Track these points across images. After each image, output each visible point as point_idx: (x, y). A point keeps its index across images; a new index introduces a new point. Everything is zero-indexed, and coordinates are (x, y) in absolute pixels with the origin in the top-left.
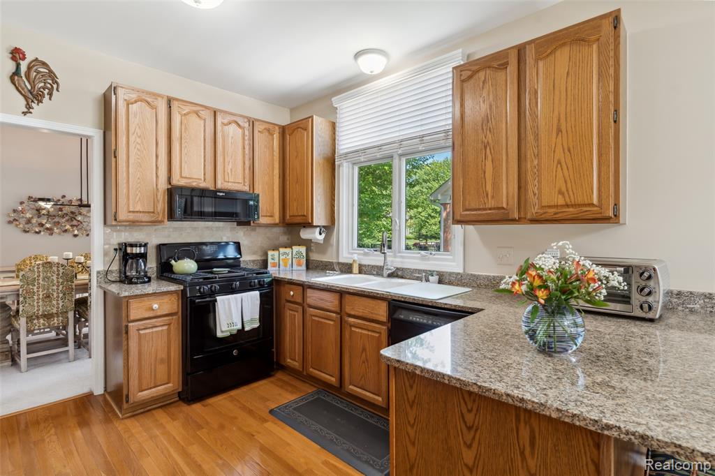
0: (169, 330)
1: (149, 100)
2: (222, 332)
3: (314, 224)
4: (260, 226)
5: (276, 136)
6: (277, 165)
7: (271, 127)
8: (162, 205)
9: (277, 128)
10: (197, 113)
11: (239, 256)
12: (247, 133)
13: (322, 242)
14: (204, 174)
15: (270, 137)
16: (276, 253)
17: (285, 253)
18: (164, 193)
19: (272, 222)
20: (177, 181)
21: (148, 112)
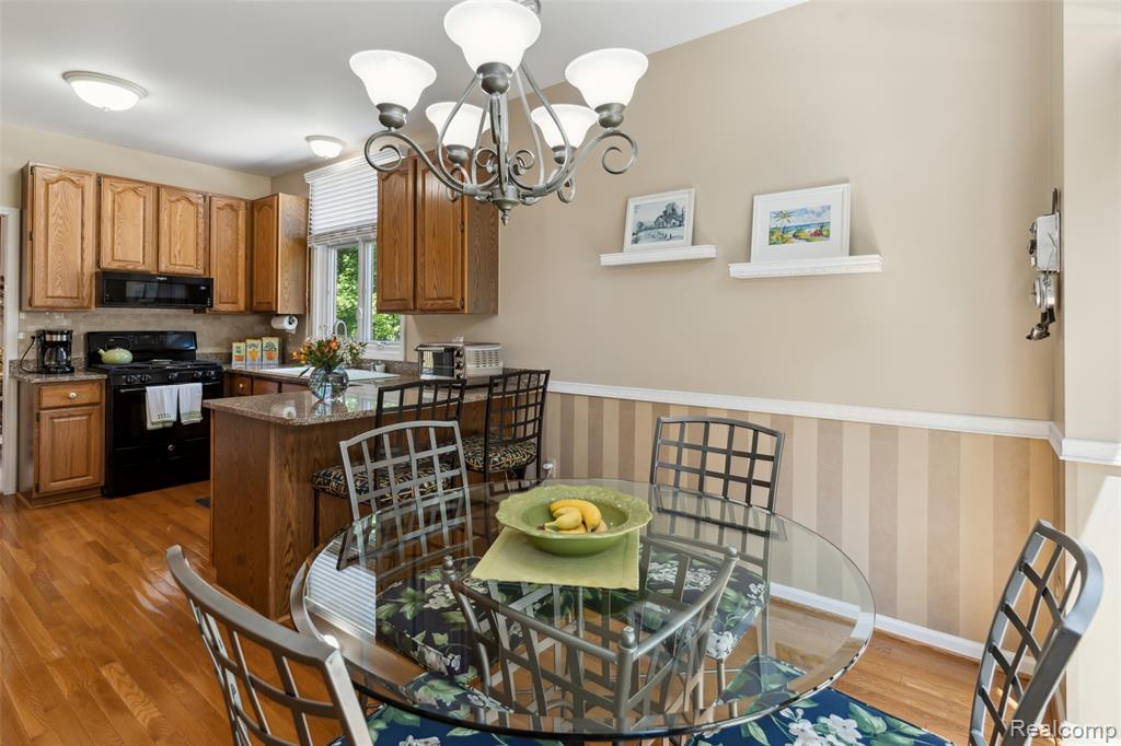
0: (88, 421)
1: (73, 178)
2: (153, 424)
3: (279, 312)
4: (219, 314)
5: (242, 213)
6: (242, 246)
7: (234, 202)
8: (89, 290)
9: (243, 203)
10: (135, 190)
11: (193, 348)
12: (201, 210)
13: (294, 332)
14: (144, 256)
15: (233, 213)
16: (242, 345)
17: (253, 345)
18: (91, 277)
19: (235, 310)
20: (107, 263)
21: (73, 192)
